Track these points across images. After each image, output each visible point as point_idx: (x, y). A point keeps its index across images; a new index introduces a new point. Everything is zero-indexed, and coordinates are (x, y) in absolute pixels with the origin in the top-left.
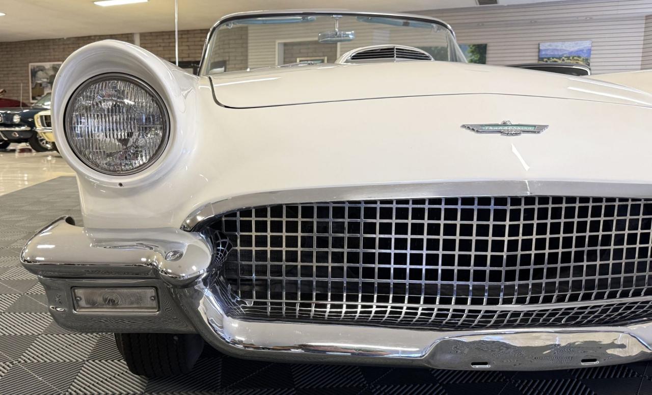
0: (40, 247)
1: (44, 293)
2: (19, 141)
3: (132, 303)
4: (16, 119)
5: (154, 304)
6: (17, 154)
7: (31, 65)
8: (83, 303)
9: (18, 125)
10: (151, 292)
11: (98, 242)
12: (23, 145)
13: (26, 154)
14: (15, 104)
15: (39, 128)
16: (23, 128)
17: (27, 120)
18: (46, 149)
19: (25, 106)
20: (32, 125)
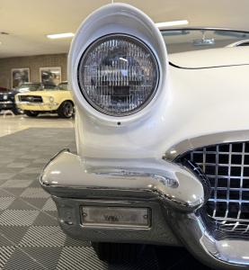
0: (53, 173)
1: (56, 209)
2: (6, 109)
3: (128, 220)
4: (5, 97)
5: (146, 221)
6: (4, 116)
7: (13, 70)
8: (87, 218)
9: (6, 101)
10: (144, 212)
11: (92, 170)
12: (8, 111)
13: (9, 116)
14: (4, 90)
15: (17, 102)
16: (8, 102)
17: (11, 98)
18: (20, 114)
19: (9, 91)
20: (13, 100)
